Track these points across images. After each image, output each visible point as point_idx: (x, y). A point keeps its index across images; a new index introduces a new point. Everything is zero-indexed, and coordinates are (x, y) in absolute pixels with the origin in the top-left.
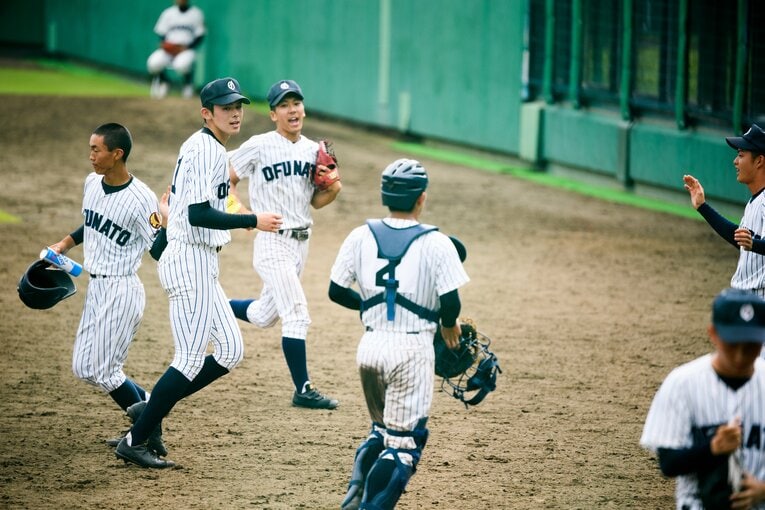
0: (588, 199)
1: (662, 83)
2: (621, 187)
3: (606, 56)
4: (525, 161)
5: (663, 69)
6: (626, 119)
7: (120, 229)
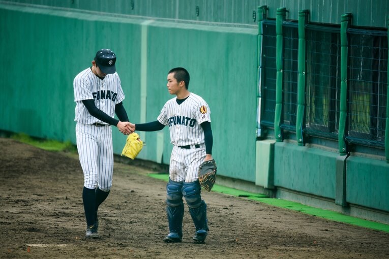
0: (312, 219)
1: (373, 123)
2: (340, 210)
3: (325, 101)
4: (259, 187)
5: (374, 112)
6: (343, 153)
7: (190, 119)
